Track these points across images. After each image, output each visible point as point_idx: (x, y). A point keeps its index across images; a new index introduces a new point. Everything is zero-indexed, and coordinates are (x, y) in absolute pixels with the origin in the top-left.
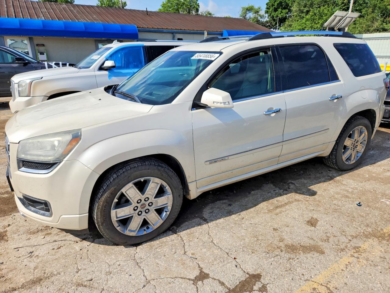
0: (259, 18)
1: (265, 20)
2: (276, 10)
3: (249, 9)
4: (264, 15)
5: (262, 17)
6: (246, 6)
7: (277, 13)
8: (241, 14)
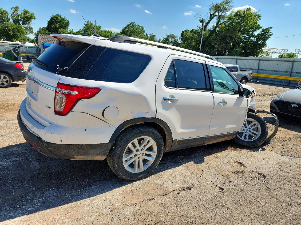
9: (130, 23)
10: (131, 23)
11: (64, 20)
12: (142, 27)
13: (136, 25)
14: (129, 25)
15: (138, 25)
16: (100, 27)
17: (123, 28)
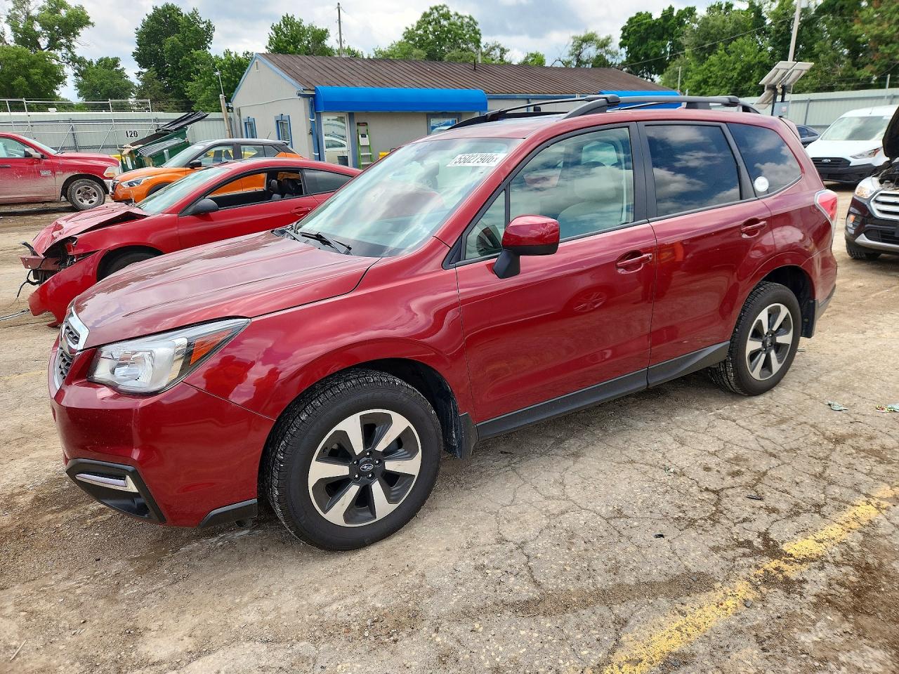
0: (608, 57)
1: (619, 61)
2: (642, 40)
3: (588, 39)
4: (619, 51)
5: (614, 55)
6: (582, 34)
7: (644, 47)
8: (571, 49)
9: (432, 9)
10: (436, 8)
11: (192, 20)
12: (471, 19)
13: (447, 16)
14: (431, 14)
15: (457, 14)
16: (326, 31)
17: (407, 28)
